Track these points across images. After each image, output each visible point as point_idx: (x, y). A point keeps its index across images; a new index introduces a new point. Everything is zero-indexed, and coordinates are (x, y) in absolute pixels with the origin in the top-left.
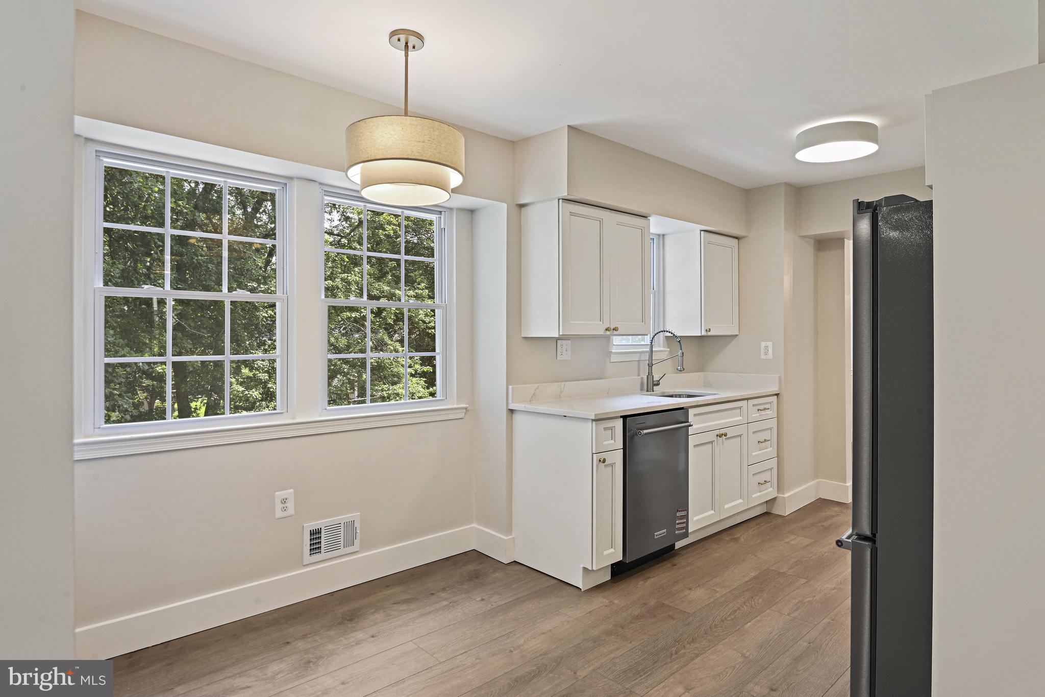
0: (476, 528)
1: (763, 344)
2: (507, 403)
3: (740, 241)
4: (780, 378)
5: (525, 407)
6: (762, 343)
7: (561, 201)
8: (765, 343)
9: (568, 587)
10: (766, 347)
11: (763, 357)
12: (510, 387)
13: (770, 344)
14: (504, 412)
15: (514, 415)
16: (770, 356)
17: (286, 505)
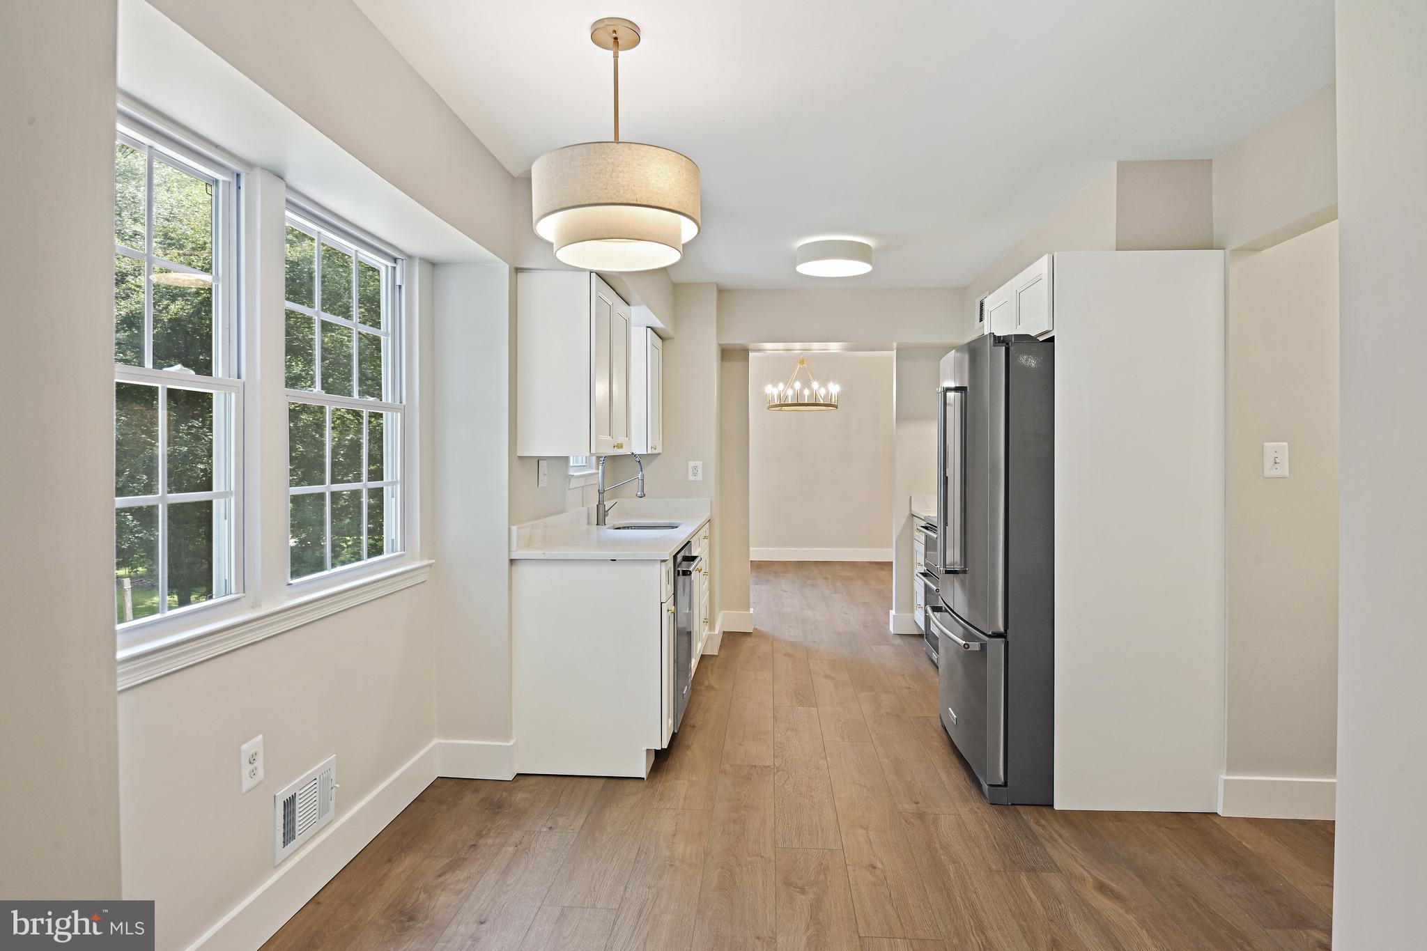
0: (440, 744)
1: (691, 464)
2: (510, 551)
3: (666, 342)
4: (711, 500)
5: (544, 553)
6: (690, 462)
7: (594, 275)
8: (694, 462)
9: (625, 782)
10: (695, 467)
11: (691, 478)
12: (514, 528)
13: (699, 464)
14: (507, 562)
15: (514, 568)
16: (699, 477)
17: (255, 765)
